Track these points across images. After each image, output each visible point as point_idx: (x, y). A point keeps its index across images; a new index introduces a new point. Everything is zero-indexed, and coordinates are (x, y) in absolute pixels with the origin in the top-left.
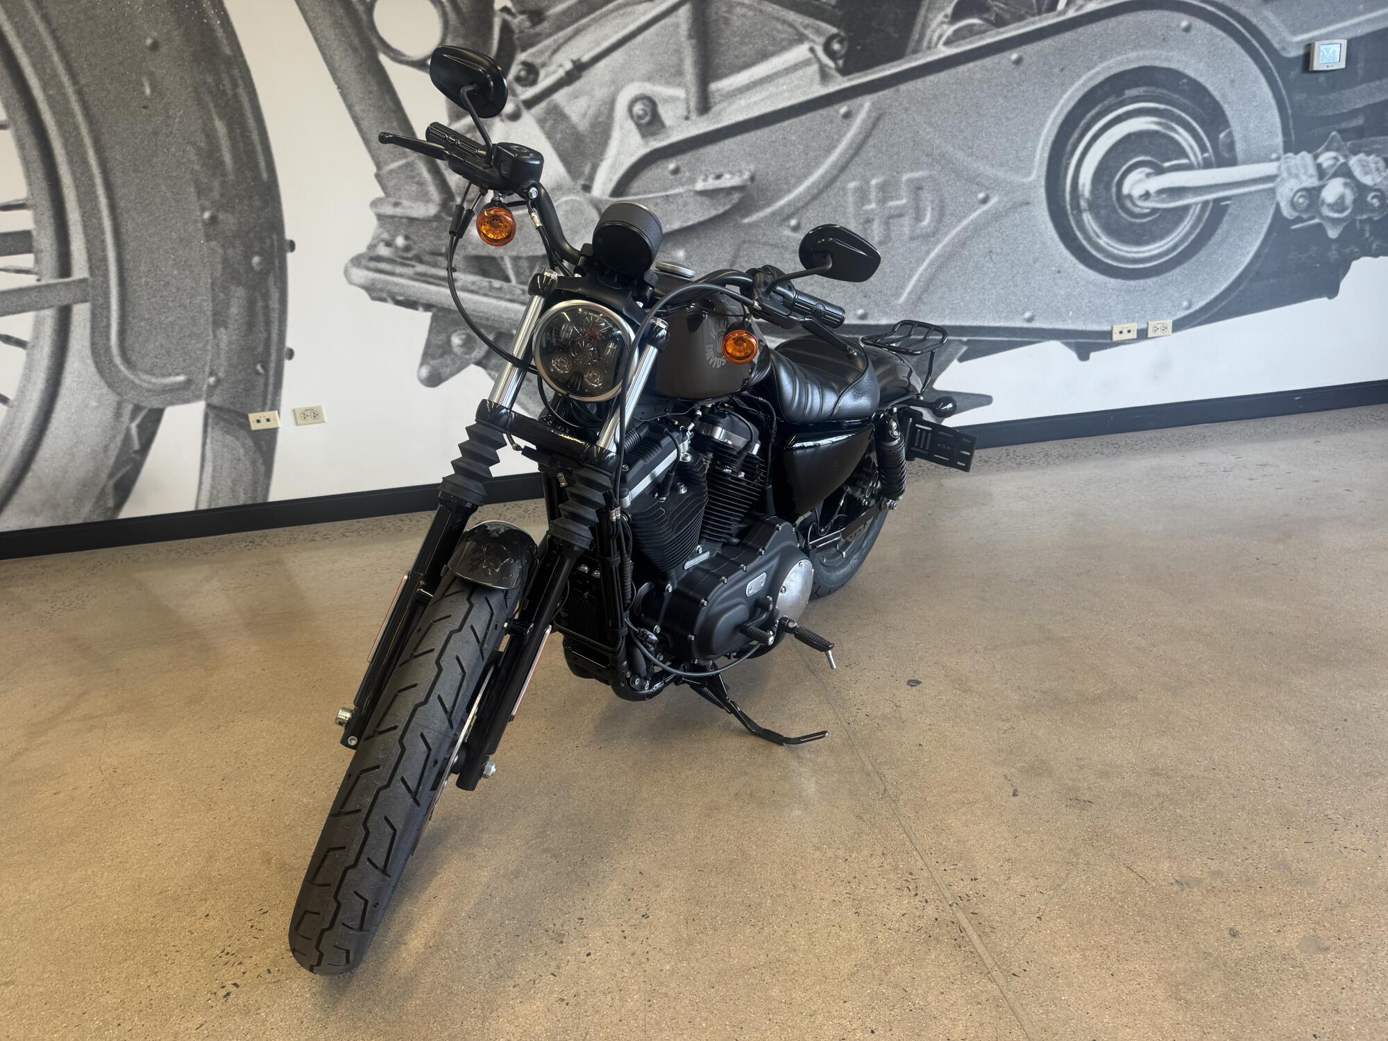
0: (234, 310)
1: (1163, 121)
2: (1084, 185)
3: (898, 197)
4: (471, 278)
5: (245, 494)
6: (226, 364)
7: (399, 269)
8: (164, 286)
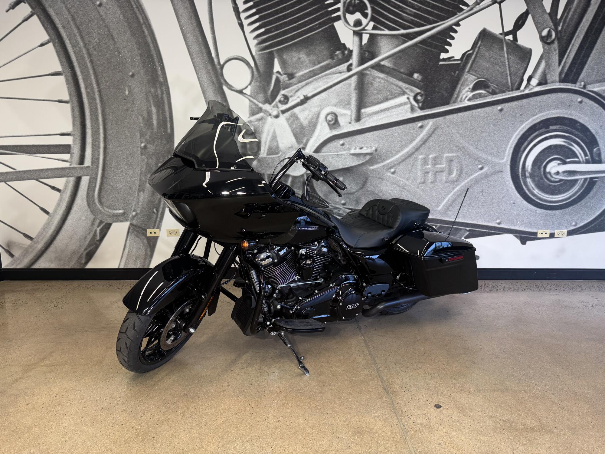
0: (148, 185)
1: (567, 141)
2: (528, 166)
3: (442, 164)
5: (140, 263)
6: (141, 207)
8: (121, 172)
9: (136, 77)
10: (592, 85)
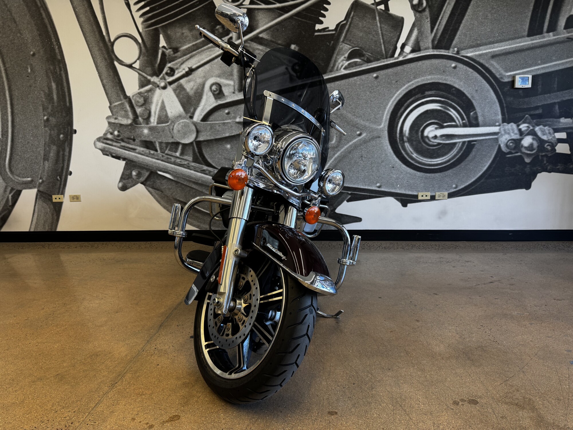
0: (52, 154)
1: (443, 105)
2: (406, 131)
4: (142, 149)
5: (48, 227)
6: (46, 175)
7: (115, 144)
8: (27, 143)
9: (37, 56)
10: (467, 50)
